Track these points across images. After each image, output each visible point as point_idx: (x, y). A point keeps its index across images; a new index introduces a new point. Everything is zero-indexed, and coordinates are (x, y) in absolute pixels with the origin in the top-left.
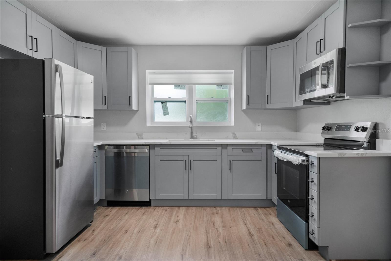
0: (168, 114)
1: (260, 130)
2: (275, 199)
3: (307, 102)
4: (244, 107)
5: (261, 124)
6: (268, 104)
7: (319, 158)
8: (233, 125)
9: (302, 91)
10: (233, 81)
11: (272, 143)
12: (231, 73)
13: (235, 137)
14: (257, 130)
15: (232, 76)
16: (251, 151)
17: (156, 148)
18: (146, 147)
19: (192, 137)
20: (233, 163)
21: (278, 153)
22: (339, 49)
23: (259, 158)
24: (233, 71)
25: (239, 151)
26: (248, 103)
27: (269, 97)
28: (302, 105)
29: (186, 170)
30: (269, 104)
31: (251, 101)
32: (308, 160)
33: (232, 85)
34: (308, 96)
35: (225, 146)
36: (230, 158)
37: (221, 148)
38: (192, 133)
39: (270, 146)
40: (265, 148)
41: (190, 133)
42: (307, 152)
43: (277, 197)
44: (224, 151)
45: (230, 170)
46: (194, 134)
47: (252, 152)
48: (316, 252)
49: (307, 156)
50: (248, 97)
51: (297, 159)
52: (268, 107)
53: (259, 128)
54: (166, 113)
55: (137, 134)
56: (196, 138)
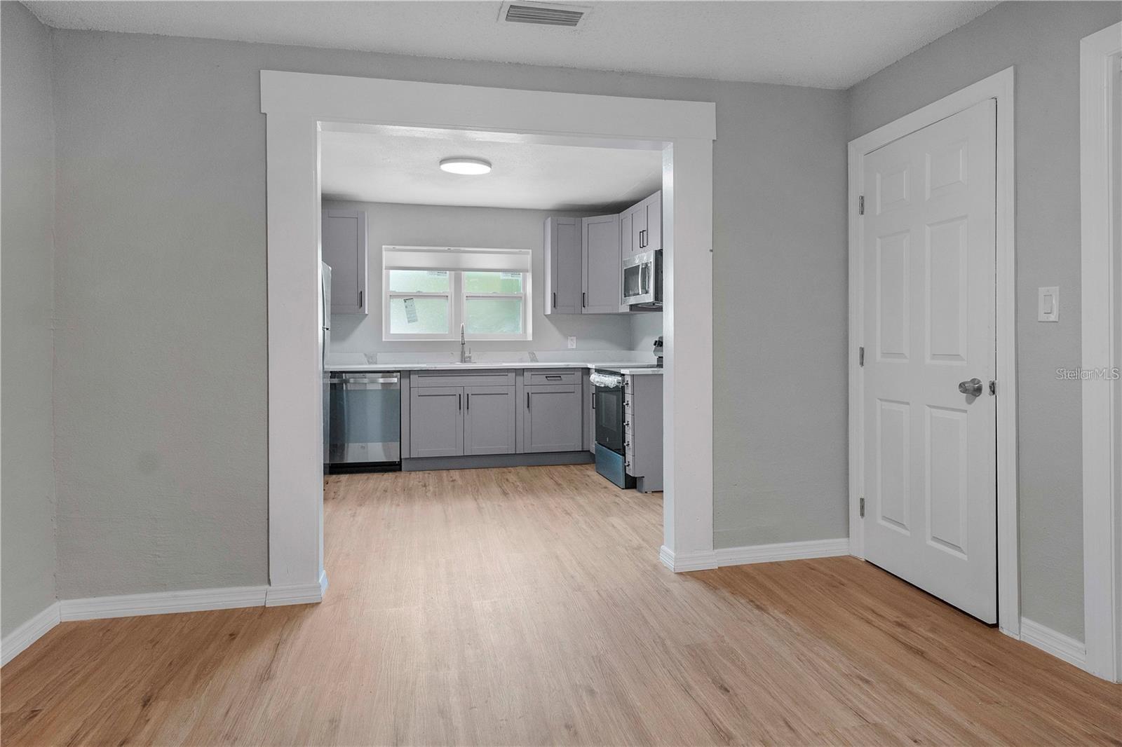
0: (415, 320)
1: (574, 347)
2: (592, 446)
3: (633, 307)
4: (549, 311)
5: (575, 338)
6: (584, 306)
7: (633, 376)
8: (531, 339)
9: (627, 292)
10: (529, 266)
11: (589, 366)
12: (528, 253)
13: (534, 360)
14: (570, 347)
15: (529, 257)
16: (559, 378)
17: (411, 376)
18: (395, 374)
19: (463, 360)
20: (534, 398)
21: (595, 378)
22: (656, 251)
23: (571, 388)
24: (530, 251)
25: (541, 379)
26: (555, 305)
27: (586, 296)
28: (628, 310)
29: (460, 408)
30: (586, 306)
31: (559, 300)
32: (623, 381)
33: (528, 272)
34: (633, 300)
35: (520, 372)
36: (528, 389)
37: (514, 374)
38: (463, 353)
39: (587, 371)
40: (579, 374)
41: (460, 353)
42: (623, 371)
43: (596, 442)
44: (520, 379)
45: (528, 407)
46: (467, 354)
47: (561, 380)
48: (634, 490)
49: (623, 375)
50: (555, 296)
51: (611, 381)
52: (584, 311)
53: (572, 343)
54: (412, 319)
55: (366, 355)
56: (470, 362)
